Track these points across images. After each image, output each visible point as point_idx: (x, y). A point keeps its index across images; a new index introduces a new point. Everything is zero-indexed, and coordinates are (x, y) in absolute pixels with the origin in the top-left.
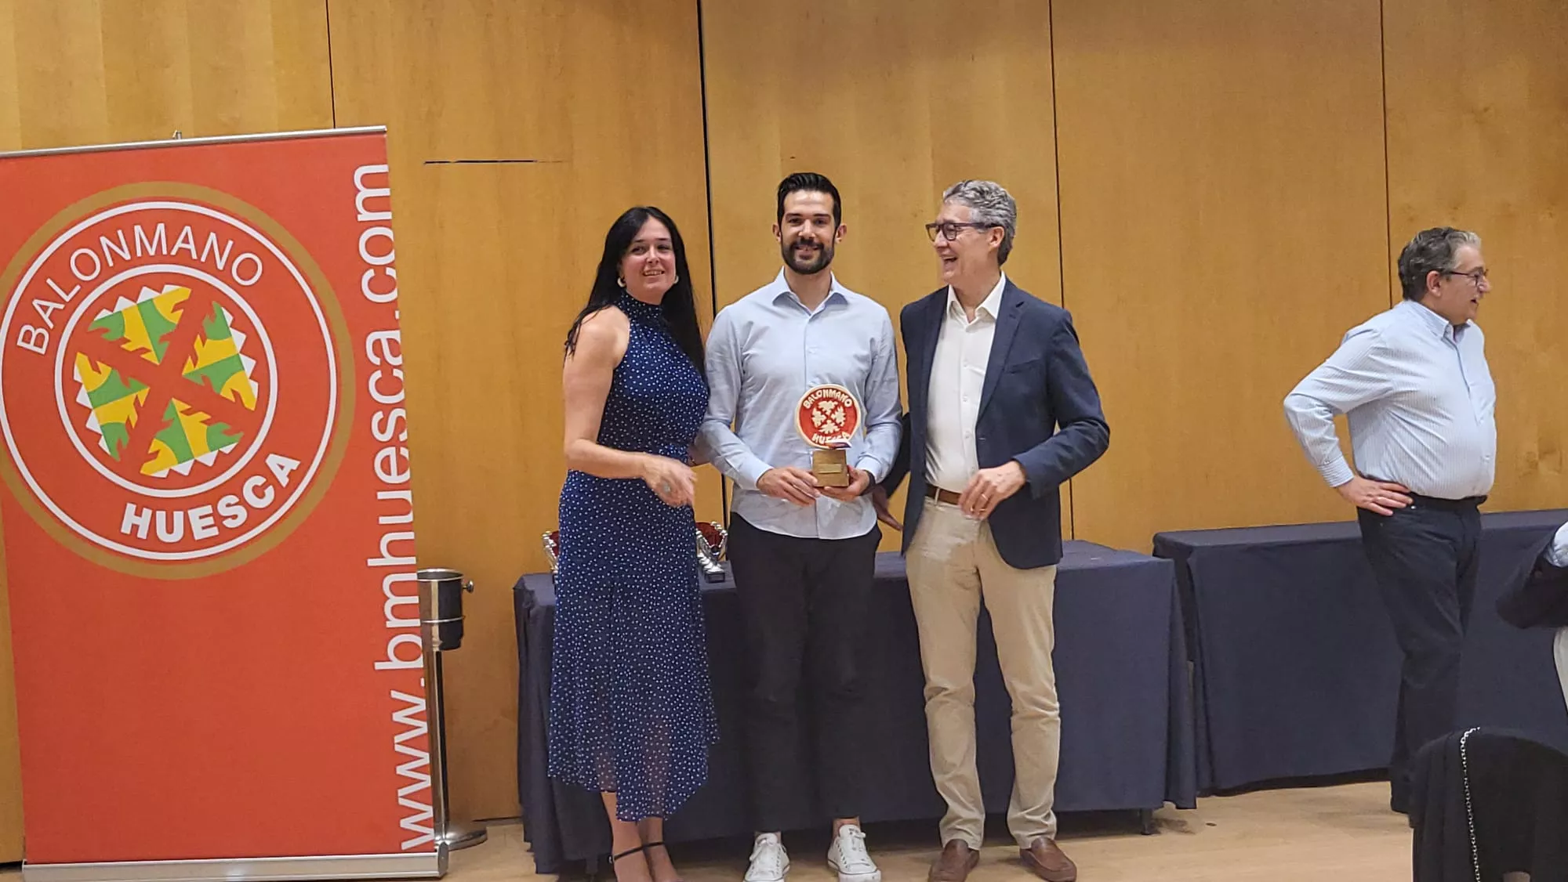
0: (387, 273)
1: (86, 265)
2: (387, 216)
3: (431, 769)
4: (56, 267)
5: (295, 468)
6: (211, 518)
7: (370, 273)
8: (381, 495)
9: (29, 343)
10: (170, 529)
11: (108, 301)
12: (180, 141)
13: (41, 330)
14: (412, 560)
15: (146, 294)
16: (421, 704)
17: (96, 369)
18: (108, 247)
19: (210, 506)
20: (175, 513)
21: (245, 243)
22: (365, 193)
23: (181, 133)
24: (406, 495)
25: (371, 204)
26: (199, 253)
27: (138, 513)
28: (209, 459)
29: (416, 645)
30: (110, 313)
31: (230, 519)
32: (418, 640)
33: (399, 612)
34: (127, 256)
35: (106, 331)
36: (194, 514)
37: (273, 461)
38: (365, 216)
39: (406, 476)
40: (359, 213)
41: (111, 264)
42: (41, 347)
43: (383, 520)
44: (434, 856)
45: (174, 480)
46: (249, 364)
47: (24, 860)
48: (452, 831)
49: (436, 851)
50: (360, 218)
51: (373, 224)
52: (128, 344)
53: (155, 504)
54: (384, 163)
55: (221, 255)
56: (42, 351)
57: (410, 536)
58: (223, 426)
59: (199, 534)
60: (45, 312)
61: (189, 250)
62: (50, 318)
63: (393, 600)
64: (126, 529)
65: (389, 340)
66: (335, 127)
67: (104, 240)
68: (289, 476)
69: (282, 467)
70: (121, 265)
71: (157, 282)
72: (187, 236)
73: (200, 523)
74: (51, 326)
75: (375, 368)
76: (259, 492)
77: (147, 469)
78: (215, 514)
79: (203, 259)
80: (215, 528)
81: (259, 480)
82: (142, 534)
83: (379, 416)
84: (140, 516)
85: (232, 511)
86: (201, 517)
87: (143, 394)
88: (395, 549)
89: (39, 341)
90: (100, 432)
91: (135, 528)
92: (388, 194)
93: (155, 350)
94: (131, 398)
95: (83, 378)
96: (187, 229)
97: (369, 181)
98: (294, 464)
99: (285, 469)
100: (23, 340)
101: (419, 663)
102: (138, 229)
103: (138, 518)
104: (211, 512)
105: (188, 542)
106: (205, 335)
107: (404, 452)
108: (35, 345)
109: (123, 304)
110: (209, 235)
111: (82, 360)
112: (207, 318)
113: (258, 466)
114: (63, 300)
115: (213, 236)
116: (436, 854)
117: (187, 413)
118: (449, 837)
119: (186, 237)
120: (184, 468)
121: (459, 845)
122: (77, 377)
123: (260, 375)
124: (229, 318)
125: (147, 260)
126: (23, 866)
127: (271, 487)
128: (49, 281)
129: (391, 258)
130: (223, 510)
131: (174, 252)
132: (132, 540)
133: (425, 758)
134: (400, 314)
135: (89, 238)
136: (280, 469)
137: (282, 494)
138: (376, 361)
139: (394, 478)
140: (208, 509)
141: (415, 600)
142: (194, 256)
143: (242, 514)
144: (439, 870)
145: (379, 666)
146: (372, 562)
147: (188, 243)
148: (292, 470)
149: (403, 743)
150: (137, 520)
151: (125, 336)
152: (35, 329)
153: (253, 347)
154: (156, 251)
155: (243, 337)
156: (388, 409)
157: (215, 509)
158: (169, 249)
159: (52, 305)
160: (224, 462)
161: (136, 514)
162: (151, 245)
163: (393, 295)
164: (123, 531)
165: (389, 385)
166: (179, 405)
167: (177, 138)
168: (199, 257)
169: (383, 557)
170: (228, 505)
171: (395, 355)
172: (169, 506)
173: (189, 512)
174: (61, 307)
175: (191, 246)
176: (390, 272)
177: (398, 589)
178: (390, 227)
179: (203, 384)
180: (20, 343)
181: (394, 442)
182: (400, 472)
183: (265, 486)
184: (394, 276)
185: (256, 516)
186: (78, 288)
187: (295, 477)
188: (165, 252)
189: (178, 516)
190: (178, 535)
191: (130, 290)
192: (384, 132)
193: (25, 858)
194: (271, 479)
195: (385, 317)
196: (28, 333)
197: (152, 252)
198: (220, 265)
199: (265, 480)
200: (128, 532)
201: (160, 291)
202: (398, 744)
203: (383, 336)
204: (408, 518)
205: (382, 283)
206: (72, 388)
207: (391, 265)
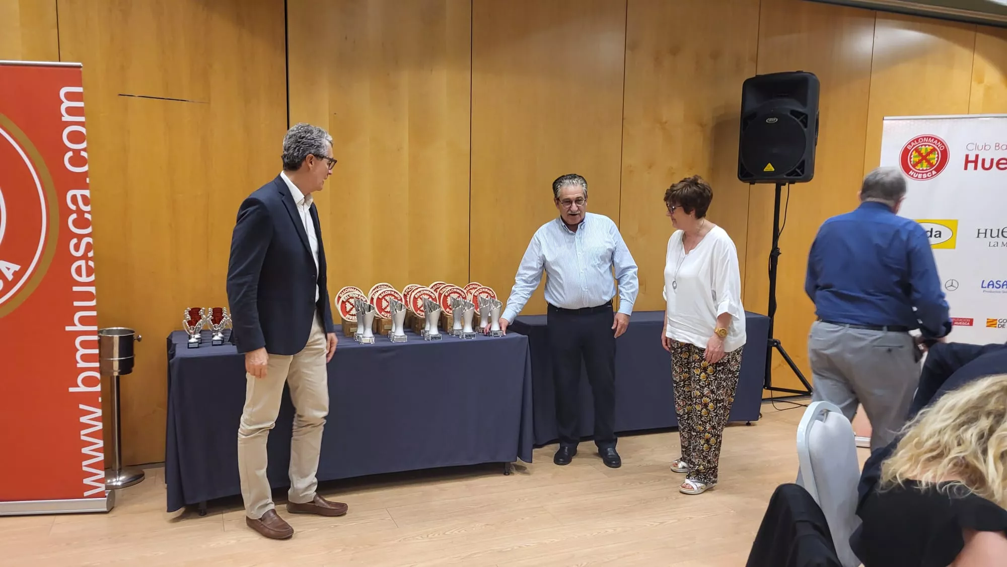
0: (82, 154)
2: (82, 119)
3: (104, 450)
5: (17, 270)
7: (70, 154)
8: (75, 289)
14: (95, 328)
16: (99, 412)
22: (66, 104)
24: (92, 289)
25: (71, 111)
29: (96, 378)
32: (98, 375)
33: (85, 358)
38: (67, 118)
39: (92, 278)
40: (63, 116)
43: (76, 304)
44: (105, 500)
49: (106, 497)
50: (63, 119)
51: (73, 123)
54: (80, 86)
57: (94, 313)
63: (82, 351)
65: (83, 196)
68: (12, 275)
69: (9, 269)
75: (72, 212)
83: (74, 241)
88: (84, 321)
92: (83, 106)
97: (70, 96)
98: (17, 267)
101: (98, 388)
107: (91, 263)
116: (106, 498)
121: (126, 485)
127: (1, 281)
129: (84, 145)
133: (100, 443)
134: (90, 181)
136: (7, 269)
137: (8, 285)
138: (73, 207)
139: (84, 279)
141: (96, 351)
144: (107, 508)
145: (71, 390)
146: (68, 328)
148: (15, 271)
149: (86, 435)
156: (80, 237)
163: (85, 169)
165: (81, 222)
171: (86, 204)
176: (84, 154)
177: (84, 344)
178: (84, 127)
181: (85, 257)
182: (88, 275)
184: (86, 156)
187: (18, 275)
192: (80, 67)
195: (79, 181)
202: (83, 435)
203: (78, 193)
204: (93, 303)
205: (77, 160)
207: (84, 150)
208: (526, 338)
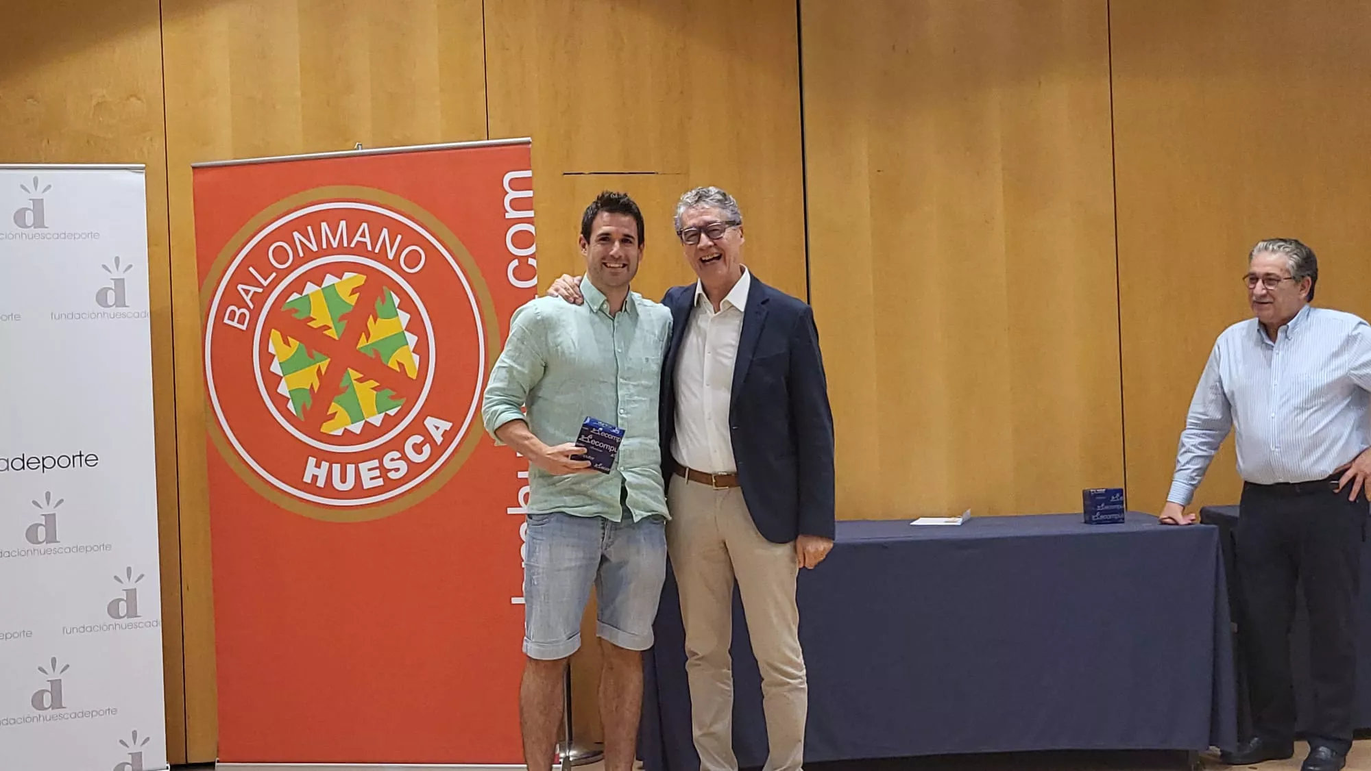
0: (529, 263)
1: (281, 255)
2: (531, 214)
4: (257, 257)
5: (448, 429)
6: (378, 471)
7: (515, 263)
9: (233, 320)
10: (343, 480)
11: (298, 285)
12: (360, 151)
13: (243, 310)
15: (330, 280)
17: (287, 343)
18: (301, 241)
19: (377, 461)
20: (348, 466)
21: (411, 237)
22: (512, 194)
23: (361, 145)
25: (517, 204)
26: (374, 247)
27: (318, 466)
28: (377, 420)
30: (300, 296)
31: (393, 472)
34: (315, 248)
35: (296, 311)
36: (363, 467)
37: (430, 422)
38: (511, 214)
40: (507, 212)
41: (301, 254)
42: (243, 324)
44: (558, 768)
45: (348, 438)
46: (412, 339)
47: (217, 759)
48: (574, 749)
49: (560, 763)
50: (508, 216)
51: (520, 221)
52: (314, 322)
53: (332, 458)
54: (528, 169)
55: (391, 248)
56: (244, 327)
58: (389, 392)
59: (367, 484)
60: (247, 294)
61: (366, 243)
62: (251, 300)
64: (307, 479)
66: (488, 139)
67: (296, 235)
68: (442, 436)
69: (437, 428)
70: (310, 255)
71: (338, 270)
72: (364, 230)
73: (369, 475)
74: (251, 306)
76: (418, 449)
77: (326, 428)
78: (381, 467)
79: (377, 251)
80: (381, 479)
81: (418, 439)
82: (321, 483)
84: (319, 467)
85: (395, 465)
86: (370, 470)
87: (324, 364)
89: (241, 321)
90: (289, 396)
91: (315, 478)
92: (531, 195)
93: (336, 328)
94: (315, 368)
95: (276, 351)
96: (365, 225)
97: (516, 184)
98: (447, 425)
99: (439, 430)
100: (229, 319)
102: (324, 225)
103: (318, 469)
104: (378, 465)
105: (358, 490)
106: (376, 314)
108: (238, 322)
109: (310, 288)
110: (382, 230)
111: (275, 335)
112: (379, 301)
113: (418, 427)
114: (261, 284)
115: (385, 231)
116: (561, 766)
117: (360, 380)
118: (572, 753)
119: (364, 234)
120: (357, 428)
121: (579, 762)
122: (271, 349)
123: (421, 349)
124: (397, 301)
125: (330, 251)
126: (217, 764)
127: (428, 445)
128: (251, 269)
129: (532, 250)
130: (387, 464)
131: (353, 245)
132: (312, 488)
135: (284, 233)
136: (435, 429)
137: (437, 451)
140: (375, 463)
142: (370, 248)
143: (403, 467)
145: (515, 600)
146: (511, 511)
147: (365, 237)
148: (446, 431)
150: (317, 471)
151: (312, 316)
152: (239, 309)
153: (416, 326)
154: (339, 244)
155: (408, 316)
157: (381, 463)
158: (349, 242)
159: (253, 289)
160: (389, 423)
161: (316, 466)
162: (334, 239)
163: (534, 282)
164: (305, 480)
166: (354, 374)
167: (358, 149)
168: (374, 248)
169: (520, 506)
170: (392, 460)
172: (344, 460)
173: (360, 465)
174: (260, 290)
175: (367, 240)
176: (532, 261)
178: (532, 223)
179: (373, 356)
180: (226, 321)
183: (423, 444)
184: (535, 265)
185: (415, 469)
186: (274, 274)
187: (448, 436)
188: (345, 245)
189: (351, 468)
190: (350, 484)
191: (316, 276)
192: (529, 143)
193: (217, 757)
194: (429, 438)
196: (233, 312)
197: (335, 245)
198: (391, 256)
199: (422, 439)
200: (309, 481)
201: (341, 278)
205: (525, 271)
206: (267, 359)
207: (533, 256)
208: (1214, 529)
